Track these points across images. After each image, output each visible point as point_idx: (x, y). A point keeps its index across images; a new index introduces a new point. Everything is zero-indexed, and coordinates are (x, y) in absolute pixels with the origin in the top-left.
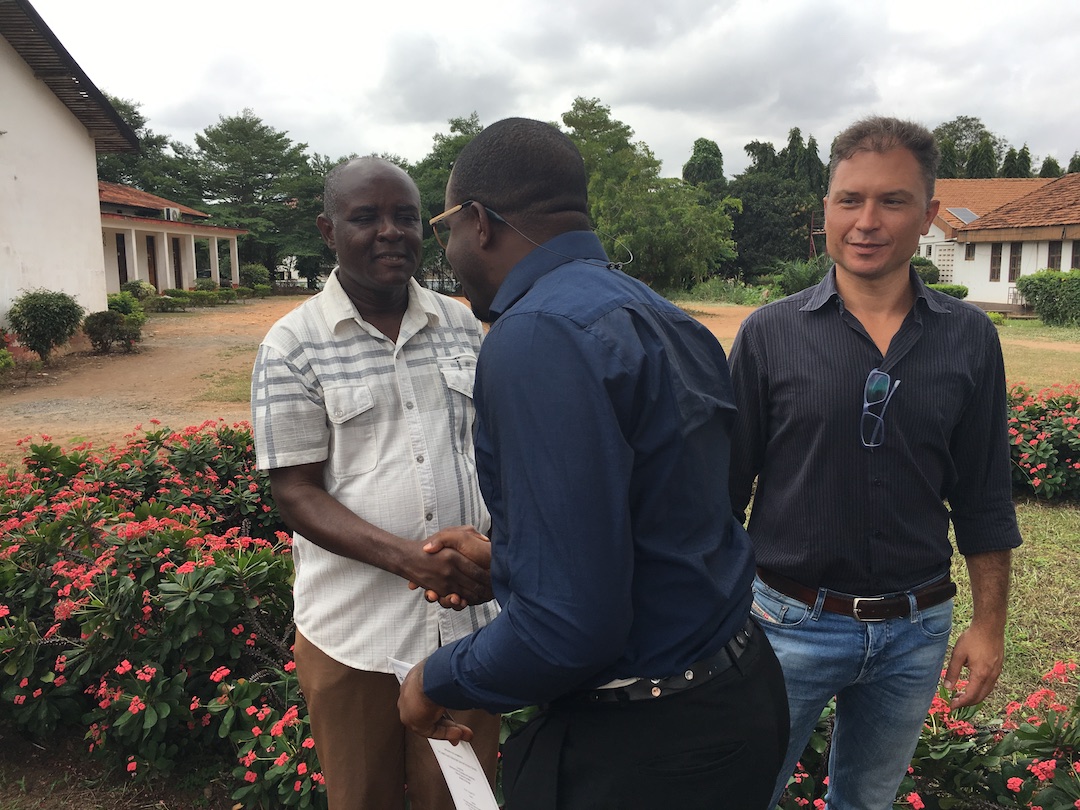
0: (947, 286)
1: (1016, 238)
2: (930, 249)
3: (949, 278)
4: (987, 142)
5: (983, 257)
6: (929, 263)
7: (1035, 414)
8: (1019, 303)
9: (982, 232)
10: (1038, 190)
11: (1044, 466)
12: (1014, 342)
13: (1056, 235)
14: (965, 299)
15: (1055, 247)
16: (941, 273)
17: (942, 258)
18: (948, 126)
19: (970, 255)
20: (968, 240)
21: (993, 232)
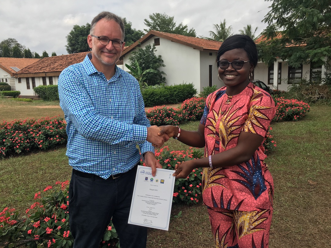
0: (14, 91)
1: (32, 76)
2: (6, 80)
3: (14, 89)
5: (24, 82)
6: (7, 84)
7: (37, 127)
8: (37, 95)
9: (22, 74)
10: (37, 62)
11: (42, 141)
12: (35, 107)
13: (44, 75)
15: (44, 79)
16: (12, 87)
17: (11, 82)
19: (20, 81)
20: (18, 77)
21: (25, 74)
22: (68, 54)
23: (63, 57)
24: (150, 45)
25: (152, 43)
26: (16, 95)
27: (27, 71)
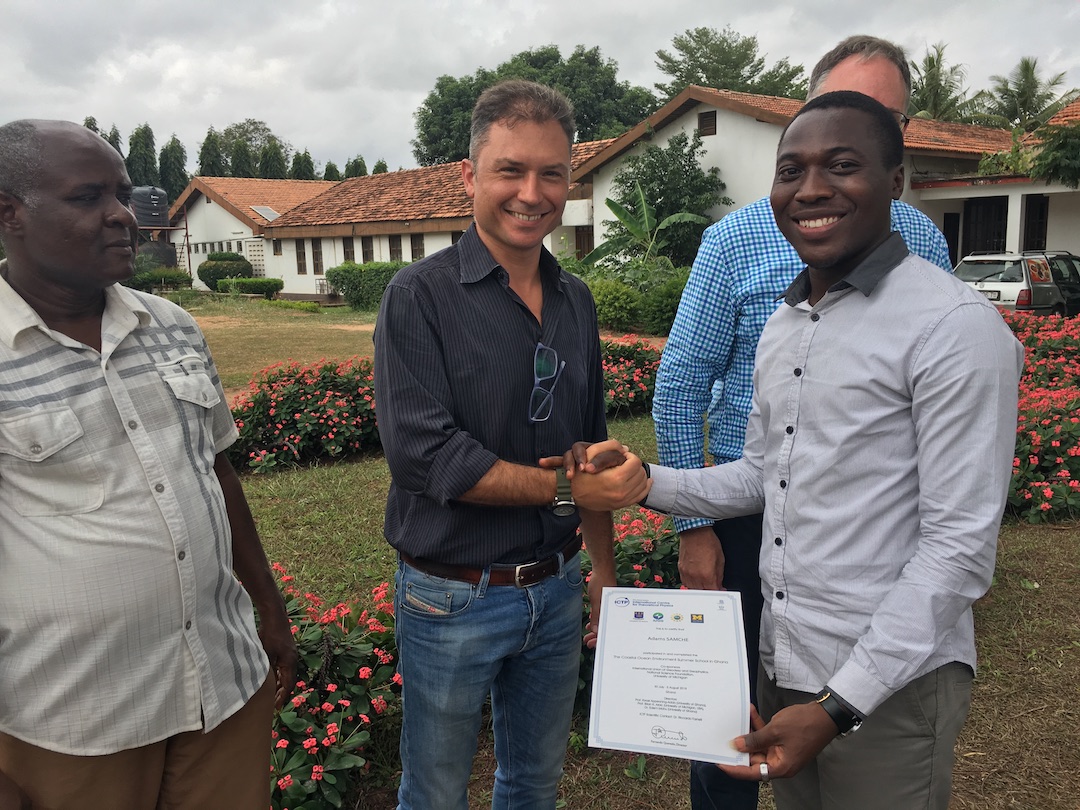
0: (262, 279)
1: (315, 235)
2: (240, 245)
3: (262, 272)
4: (275, 145)
5: (289, 252)
6: (242, 259)
8: (326, 293)
9: (286, 229)
10: (327, 192)
12: (334, 327)
13: (347, 231)
14: (282, 291)
15: (348, 243)
16: (254, 267)
17: (252, 253)
18: (238, 127)
19: (277, 251)
20: (274, 236)
21: (294, 229)
22: (421, 167)
23: (403, 176)
24: (683, 134)
25: (690, 128)
26: (271, 289)
27: (299, 218)
